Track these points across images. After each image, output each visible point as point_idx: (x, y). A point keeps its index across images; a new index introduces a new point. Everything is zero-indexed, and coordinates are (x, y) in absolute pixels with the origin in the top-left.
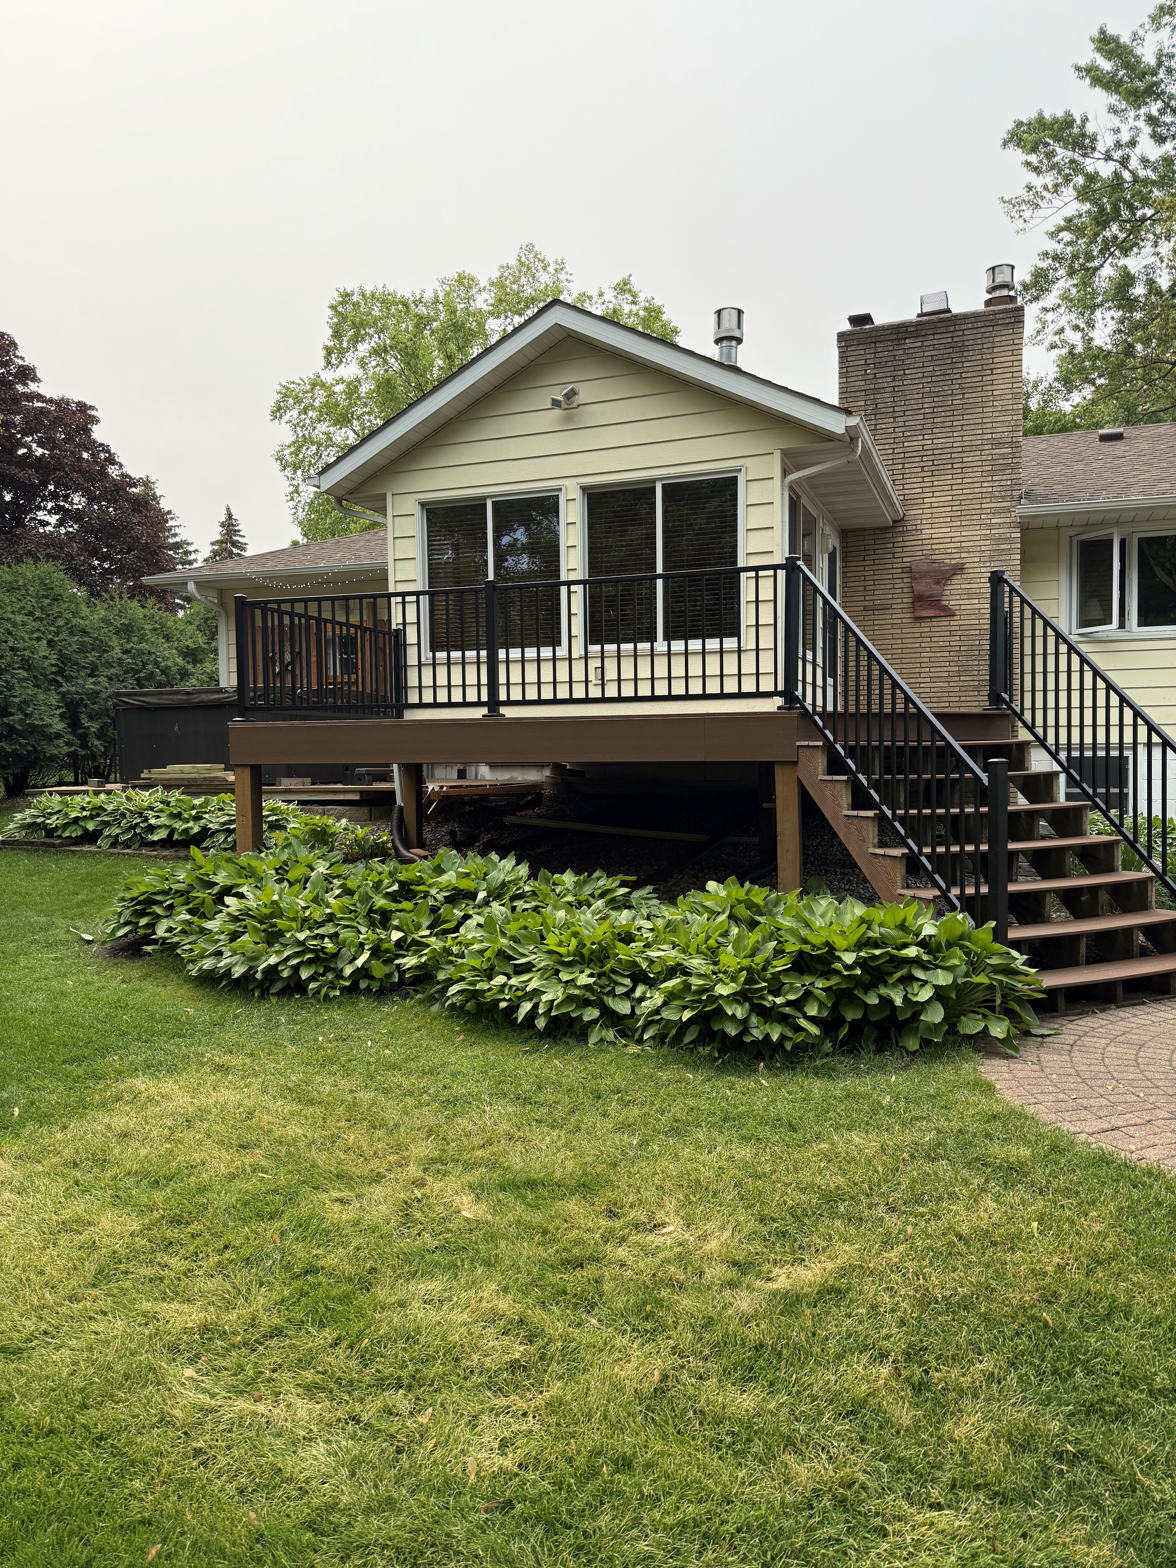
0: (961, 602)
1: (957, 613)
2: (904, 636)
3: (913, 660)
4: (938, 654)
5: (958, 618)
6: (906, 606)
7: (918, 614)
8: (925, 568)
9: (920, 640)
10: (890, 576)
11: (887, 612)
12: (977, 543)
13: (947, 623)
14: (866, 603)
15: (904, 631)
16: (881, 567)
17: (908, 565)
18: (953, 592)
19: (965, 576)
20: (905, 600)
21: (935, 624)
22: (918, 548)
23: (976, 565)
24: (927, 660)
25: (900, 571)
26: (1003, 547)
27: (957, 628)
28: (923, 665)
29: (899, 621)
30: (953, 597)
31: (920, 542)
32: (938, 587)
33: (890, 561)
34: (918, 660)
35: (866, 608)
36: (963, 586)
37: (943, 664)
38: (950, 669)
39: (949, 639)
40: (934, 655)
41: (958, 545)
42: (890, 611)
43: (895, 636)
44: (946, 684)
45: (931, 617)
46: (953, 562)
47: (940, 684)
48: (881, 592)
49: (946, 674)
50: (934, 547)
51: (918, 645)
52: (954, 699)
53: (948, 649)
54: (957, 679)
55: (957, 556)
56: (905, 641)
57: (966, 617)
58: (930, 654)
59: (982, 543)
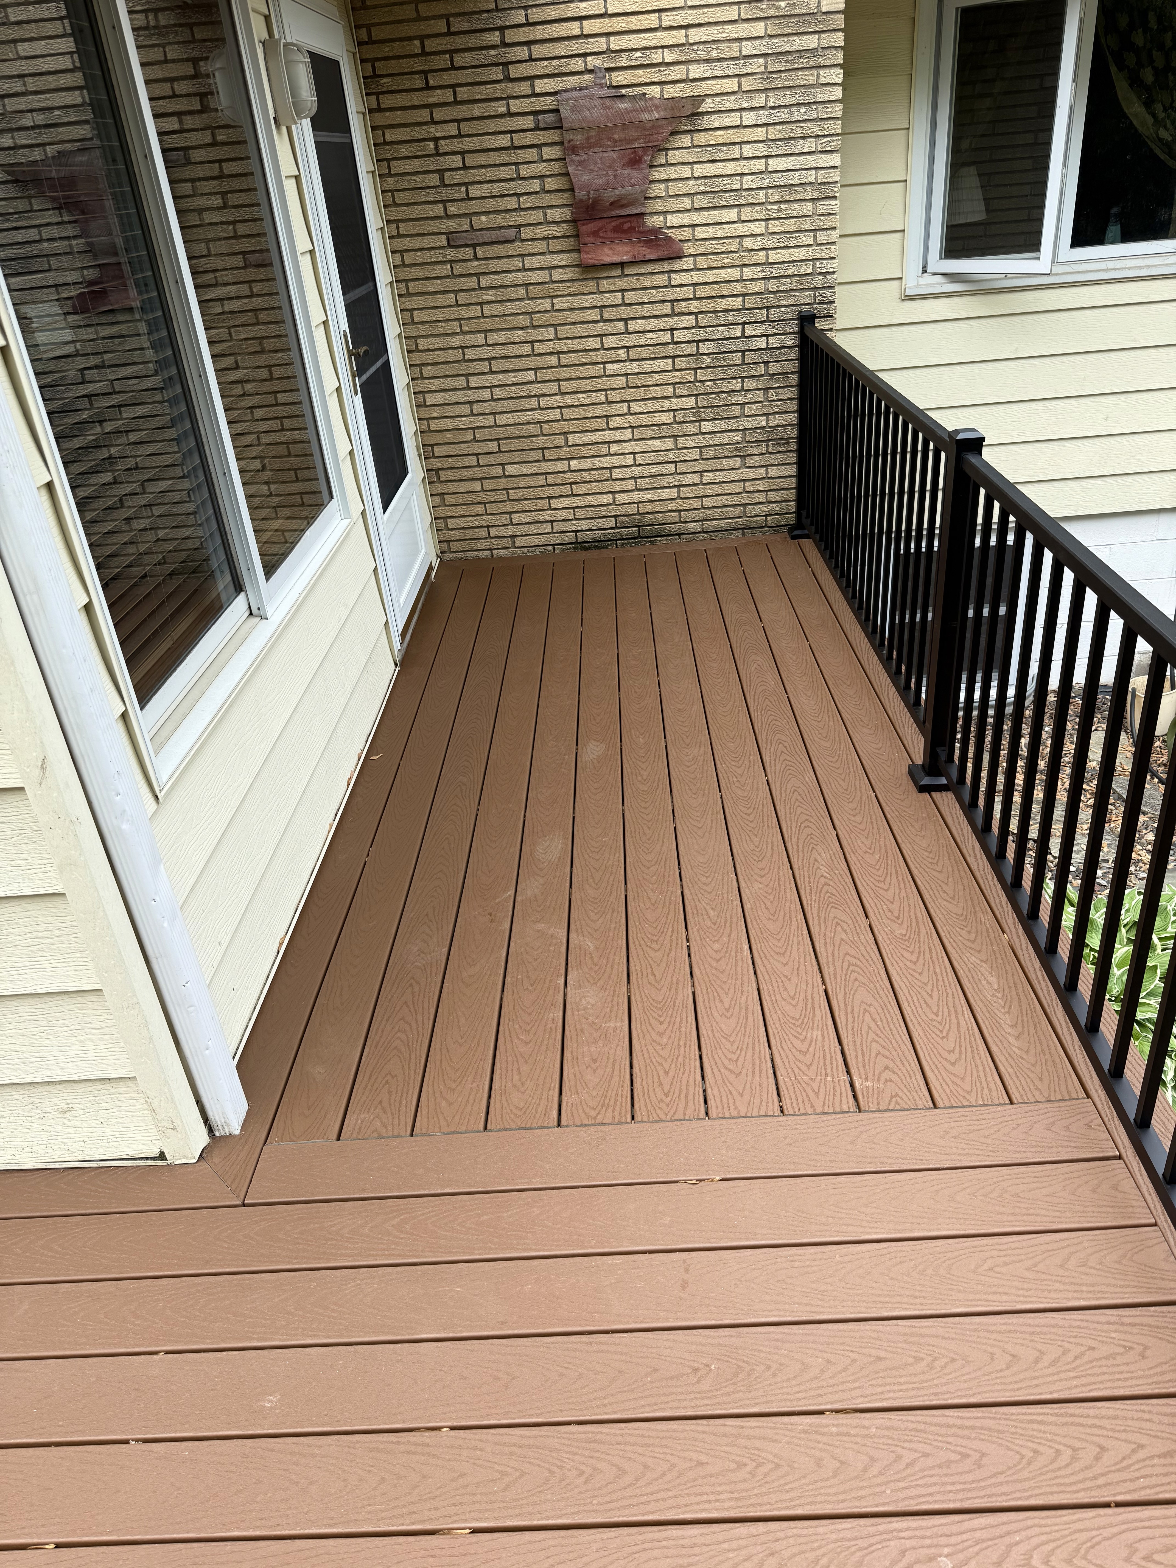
0: (696, 218)
1: (688, 249)
2: (560, 318)
3: (588, 385)
4: (648, 366)
5: (687, 263)
6: (555, 230)
7: (590, 258)
8: (594, 113)
9: (600, 328)
10: (503, 141)
11: (509, 249)
12: (731, 31)
13: (662, 279)
14: (452, 224)
15: (559, 303)
16: (477, 110)
17: (548, 102)
18: (674, 188)
19: (701, 138)
20: (552, 214)
21: (633, 282)
22: (574, 47)
23: (730, 103)
24: (621, 381)
25: (528, 122)
26: (799, 43)
27: (688, 292)
28: (614, 396)
29: (543, 276)
30: (676, 204)
31: (574, 28)
32: (635, 175)
33: (498, 90)
34: (600, 383)
35: (453, 240)
36: (699, 170)
37: (658, 391)
38: (676, 403)
39: (669, 322)
40: (635, 367)
41: (678, 37)
42: (517, 248)
43: (539, 319)
44: (669, 443)
45: (622, 265)
46: (670, 92)
47: (656, 444)
48: (486, 189)
49: (668, 418)
50: (616, 43)
51: (595, 343)
52: (688, 479)
53: (670, 350)
54: (691, 428)
55: (678, 72)
56: (563, 331)
57: (710, 261)
58: (628, 367)
59: (743, 30)
